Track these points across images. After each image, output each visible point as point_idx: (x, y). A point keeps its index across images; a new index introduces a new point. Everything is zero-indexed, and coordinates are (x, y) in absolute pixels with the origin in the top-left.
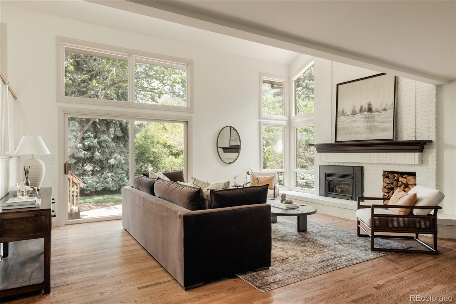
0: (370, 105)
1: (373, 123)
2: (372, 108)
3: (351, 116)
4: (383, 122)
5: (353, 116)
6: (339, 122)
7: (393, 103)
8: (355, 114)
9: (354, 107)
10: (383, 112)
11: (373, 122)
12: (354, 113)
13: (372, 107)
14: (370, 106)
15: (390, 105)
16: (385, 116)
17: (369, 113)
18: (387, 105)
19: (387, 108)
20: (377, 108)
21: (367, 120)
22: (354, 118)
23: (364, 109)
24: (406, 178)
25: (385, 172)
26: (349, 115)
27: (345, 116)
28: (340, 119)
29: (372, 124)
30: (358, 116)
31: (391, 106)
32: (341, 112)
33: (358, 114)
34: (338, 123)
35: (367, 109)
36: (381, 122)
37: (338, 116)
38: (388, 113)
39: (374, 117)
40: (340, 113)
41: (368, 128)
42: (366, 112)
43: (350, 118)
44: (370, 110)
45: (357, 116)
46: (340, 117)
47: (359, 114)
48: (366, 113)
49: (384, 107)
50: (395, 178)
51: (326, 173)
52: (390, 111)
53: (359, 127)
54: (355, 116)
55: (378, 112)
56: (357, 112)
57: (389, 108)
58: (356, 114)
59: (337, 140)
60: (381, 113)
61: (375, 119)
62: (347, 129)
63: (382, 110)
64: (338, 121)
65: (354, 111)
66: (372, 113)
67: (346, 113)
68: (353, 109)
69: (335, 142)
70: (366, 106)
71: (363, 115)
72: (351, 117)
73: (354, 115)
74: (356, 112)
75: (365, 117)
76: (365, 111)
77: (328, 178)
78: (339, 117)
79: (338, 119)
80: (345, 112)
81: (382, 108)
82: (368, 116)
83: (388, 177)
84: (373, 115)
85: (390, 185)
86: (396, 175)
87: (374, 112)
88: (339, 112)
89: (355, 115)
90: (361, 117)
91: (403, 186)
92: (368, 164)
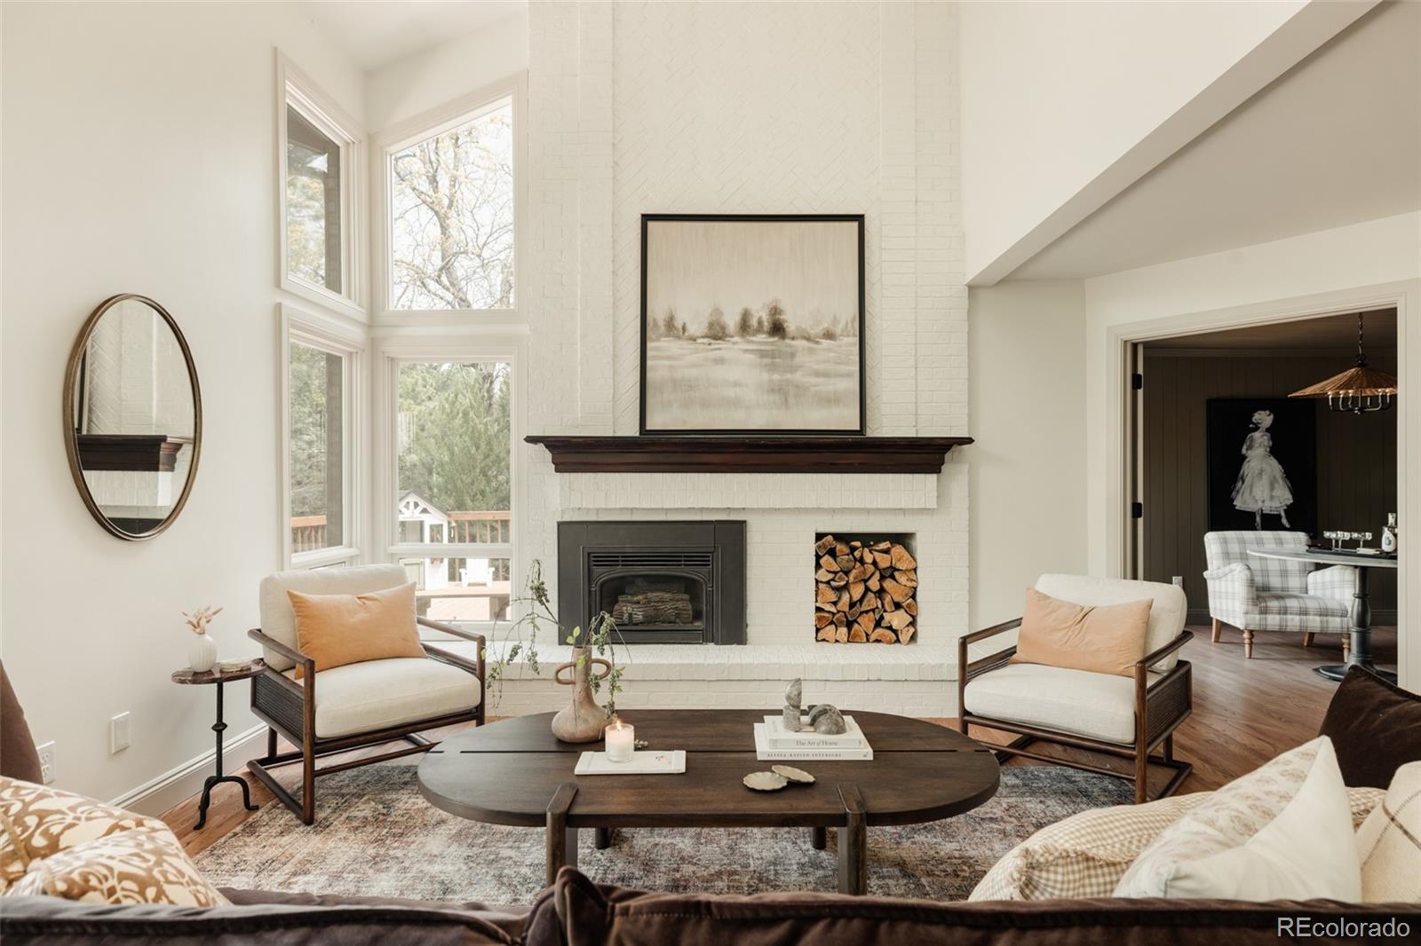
0: (775, 311)
1: (792, 373)
2: (785, 325)
3: (706, 340)
4: (826, 375)
5: (713, 341)
6: (655, 358)
7: (855, 317)
8: (720, 334)
9: (717, 311)
10: (826, 343)
11: (793, 369)
12: (717, 333)
13: (784, 321)
14: (777, 316)
15: (847, 323)
16: (832, 354)
17: (776, 339)
18: (835, 320)
19: (838, 330)
20: (803, 326)
21: (767, 361)
22: (719, 349)
23: (754, 322)
24: (887, 551)
25: (819, 536)
26: (698, 337)
27: (679, 338)
28: (657, 349)
29: (789, 376)
30: (734, 343)
31: (849, 325)
32: (661, 323)
33: (732, 337)
34: (649, 363)
35: (766, 324)
36: (817, 374)
37: (649, 333)
38: (840, 346)
39: (793, 355)
40: (656, 324)
41: (773, 390)
42: (764, 336)
43: (702, 346)
44: (777, 329)
45: (729, 345)
46: (658, 339)
47: (737, 339)
48: (762, 337)
49: (826, 326)
50: (857, 554)
51: (589, 554)
52: (846, 340)
53: (736, 384)
54: (720, 344)
55: (808, 339)
56: (727, 332)
57: (843, 331)
58: (727, 336)
59: (649, 427)
60: (817, 343)
61: (798, 360)
62: (691, 386)
63: (821, 333)
64: (649, 354)
65: (718, 324)
66: (787, 341)
67: (684, 329)
68: (714, 318)
69: (641, 433)
70: (761, 314)
71: (752, 342)
72: (704, 343)
73: (716, 338)
74: (723, 328)
75: (761, 350)
76: (759, 329)
77: (597, 570)
78: (652, 341)
79: (649, 345)
80: (678, 324)
81: (819, 330)
82: (772, 350)
83: (832, 553)
84: (790, 346)
85: (841, 579)
86: (857, 544)
87: (793, 339)
88: (655, 320)
89: (720, 339)
90: (746, 351)
91: (877, 575)
92: (764, 511)
